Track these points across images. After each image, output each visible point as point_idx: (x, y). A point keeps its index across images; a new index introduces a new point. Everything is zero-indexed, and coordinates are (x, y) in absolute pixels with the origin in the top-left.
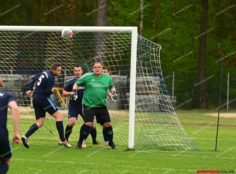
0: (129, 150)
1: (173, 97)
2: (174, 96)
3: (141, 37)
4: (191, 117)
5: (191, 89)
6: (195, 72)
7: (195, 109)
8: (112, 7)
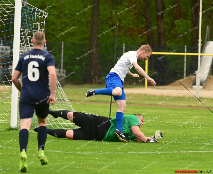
0: (12, 129)
1: (62, 70)
2: (64, 69)
3: (25, 3)
4: (81, 92)
5: (82, 61)
6: (87, 42)
7: (87, 84)
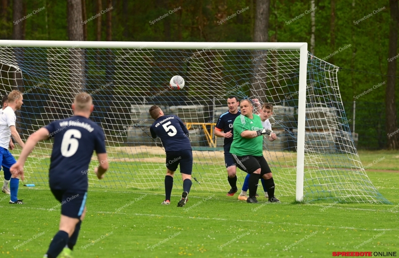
0: (297, 202)
1: (354, 133)
2: (356, 132)
3: (312, 56)
5: (378, 124)
6: (383, 101)
7: (383, 150)
8: (274, 16)
